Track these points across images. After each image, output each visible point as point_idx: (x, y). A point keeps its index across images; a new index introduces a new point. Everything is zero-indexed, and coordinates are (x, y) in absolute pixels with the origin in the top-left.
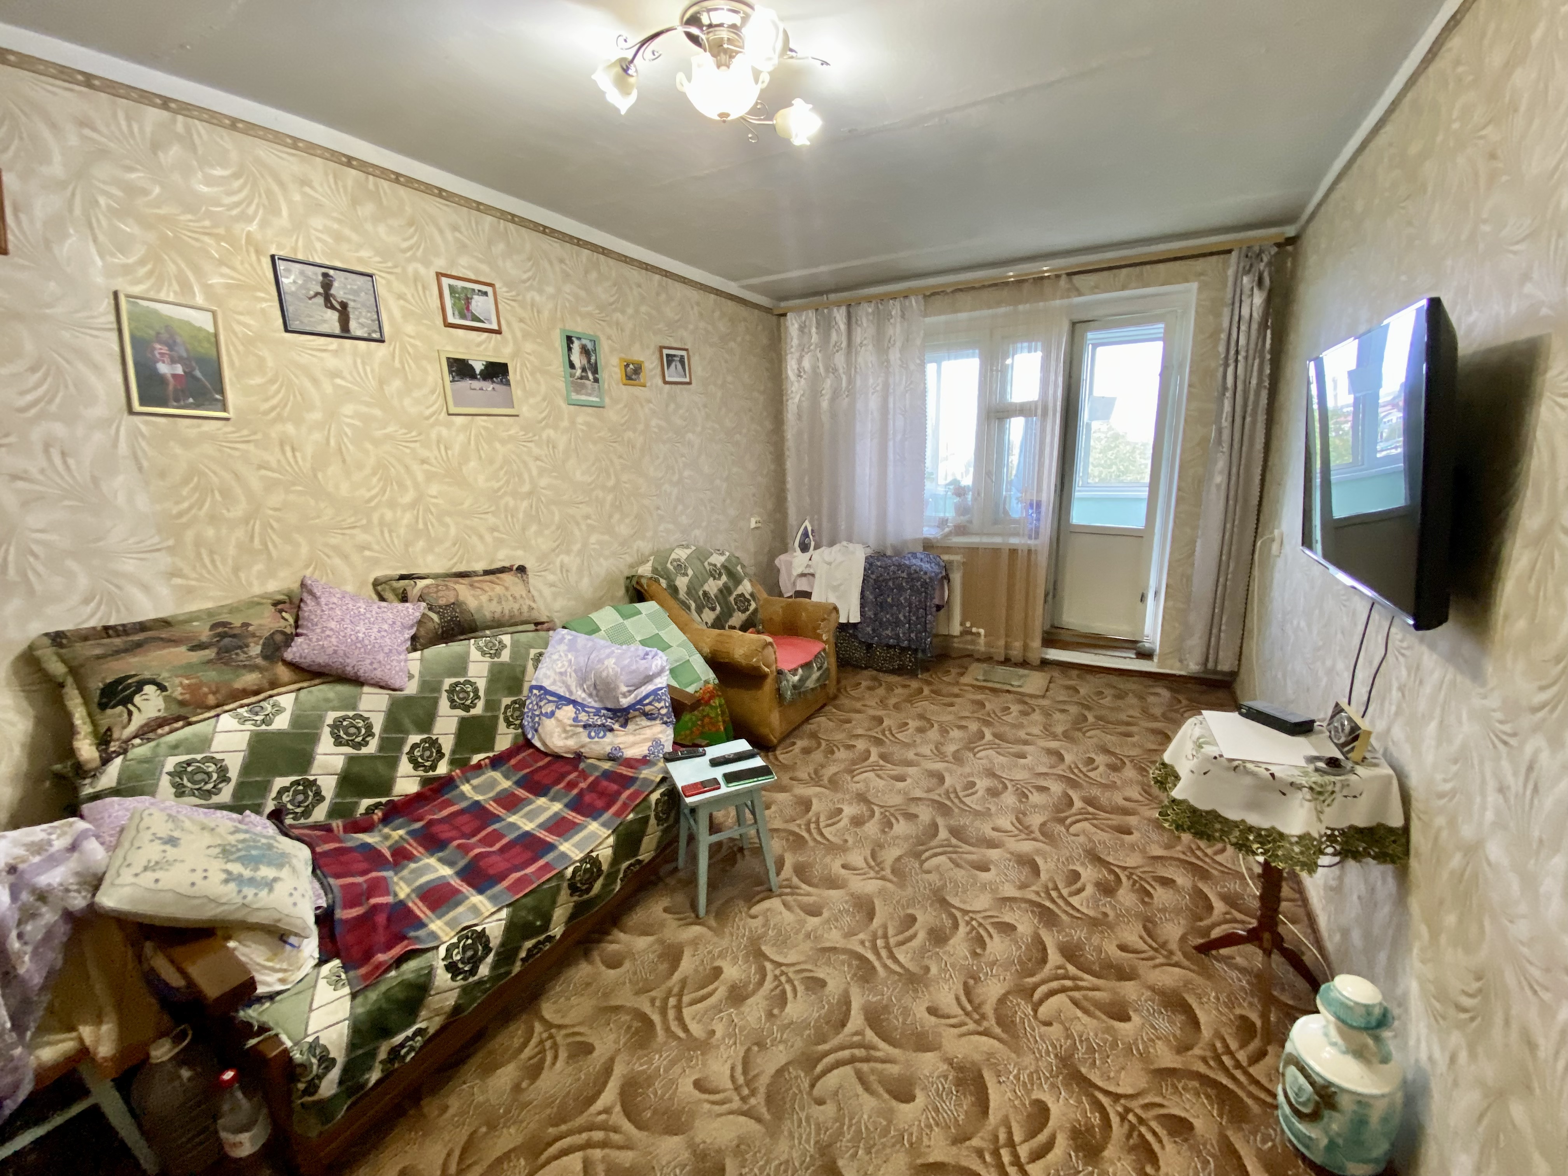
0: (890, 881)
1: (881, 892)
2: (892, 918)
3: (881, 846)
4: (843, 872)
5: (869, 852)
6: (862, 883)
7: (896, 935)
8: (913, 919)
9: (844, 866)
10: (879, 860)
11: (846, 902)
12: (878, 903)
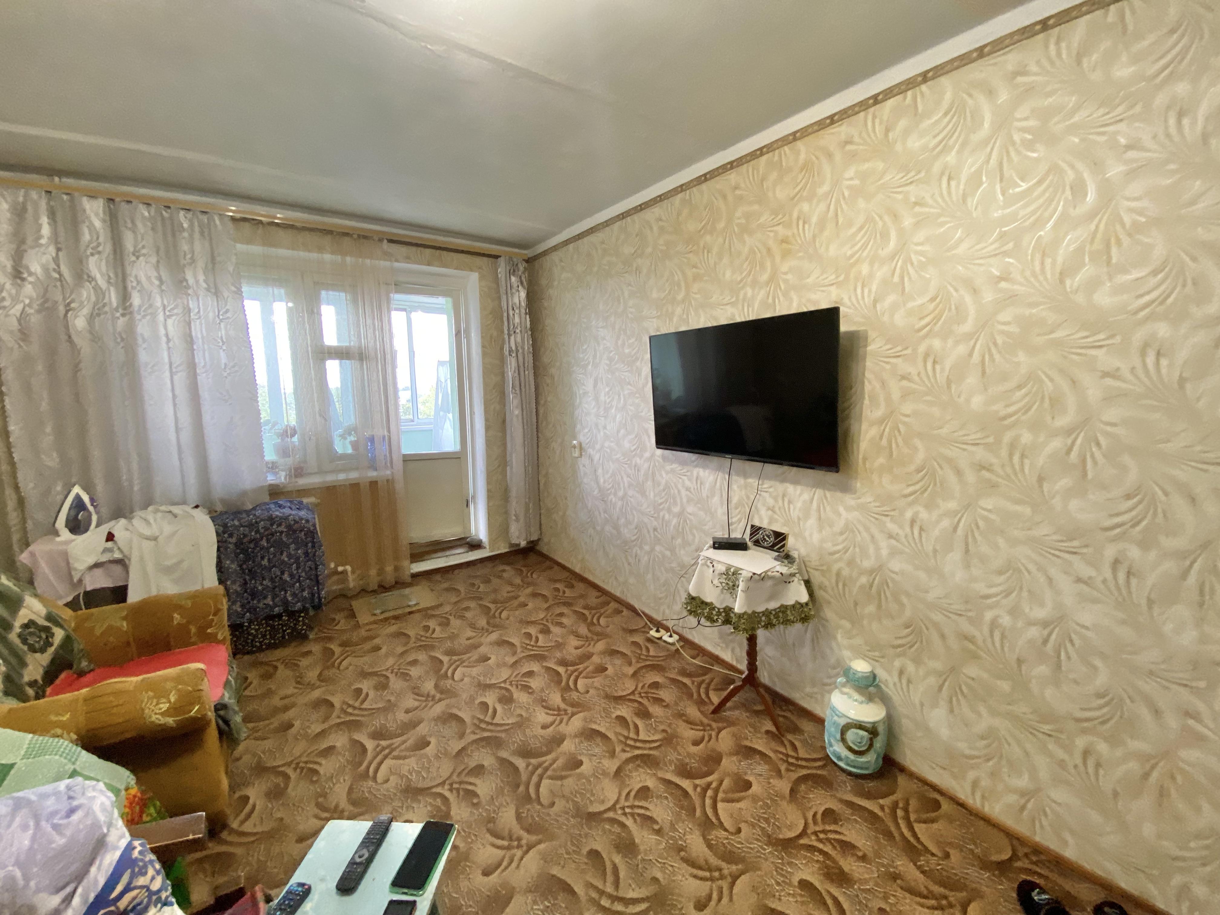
0: (539, 842)
1: (546, 858)
2: (583, 872)
3: (491, 820)
4: (494, 878)
5: (488, 836)
6: (522, 871)
7: (605, 882)
8: (594, 855)
9: (487, 873)
10: (506, 834)
11: (535, 902)
12: (556, 871)
